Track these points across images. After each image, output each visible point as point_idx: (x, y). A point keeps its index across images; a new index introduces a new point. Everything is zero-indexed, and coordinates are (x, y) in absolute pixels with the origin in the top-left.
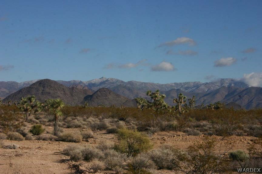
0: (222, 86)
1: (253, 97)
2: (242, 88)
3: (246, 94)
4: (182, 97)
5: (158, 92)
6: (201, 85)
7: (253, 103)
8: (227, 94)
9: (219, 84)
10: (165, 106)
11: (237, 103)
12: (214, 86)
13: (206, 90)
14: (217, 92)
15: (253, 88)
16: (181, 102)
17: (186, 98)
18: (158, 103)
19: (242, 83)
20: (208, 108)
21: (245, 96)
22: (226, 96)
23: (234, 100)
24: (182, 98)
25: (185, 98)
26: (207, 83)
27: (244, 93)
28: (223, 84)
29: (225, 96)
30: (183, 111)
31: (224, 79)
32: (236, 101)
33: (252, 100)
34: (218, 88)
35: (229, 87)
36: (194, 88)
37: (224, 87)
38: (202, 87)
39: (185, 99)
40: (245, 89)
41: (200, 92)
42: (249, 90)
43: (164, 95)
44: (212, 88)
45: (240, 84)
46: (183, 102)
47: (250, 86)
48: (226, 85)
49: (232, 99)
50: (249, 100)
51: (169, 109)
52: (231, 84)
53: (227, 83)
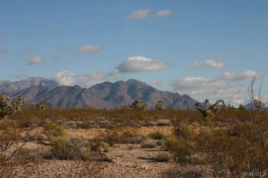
0: (33, 85)
1: (64, 96)
2: (53, 87)
3: (56, 93)
4: (21, 98)
5: (3, 95)
6: (10, 84)
7: (63, 102)
8: (37, 92)
9: (30, 83)
10: (9, 107)
11: (48, 101)
12: (24, 85)
13: (16, 89)
14: (27, 90)
15: (63, 86)
16: (20, 104)
17: (25, 99)
18: (4, 104)
19: (53, 82)
20: (36, 108)
21: (56, 94)
22: (37, 95)
23: (44, 99)
24: (22, 100)
25: (23, 99)
26: (17, 82)
27: (55, 91)
28: (33, 83)
29: (35, 95)
30: (22, 111)
31: (35, 78)
32: (47, 99)
33: (63, 99)
34: (29, 87)
35: (40, 86)
36: (4, 87)
37: (34, 85)
38: (12, 86)
39: (24, 101)
40: (55, 87)
41: (10, 91)
42: (59, 89)
43: (8, 98)
44: (23, 87)
45: (51, 83)
46: (22, 103)
47: (61, 85)
48: (37, 84)
49: (43, 98)
50: (60, 99)
51: (13, 110)
52: (42, 83)
53: (38, 82)
